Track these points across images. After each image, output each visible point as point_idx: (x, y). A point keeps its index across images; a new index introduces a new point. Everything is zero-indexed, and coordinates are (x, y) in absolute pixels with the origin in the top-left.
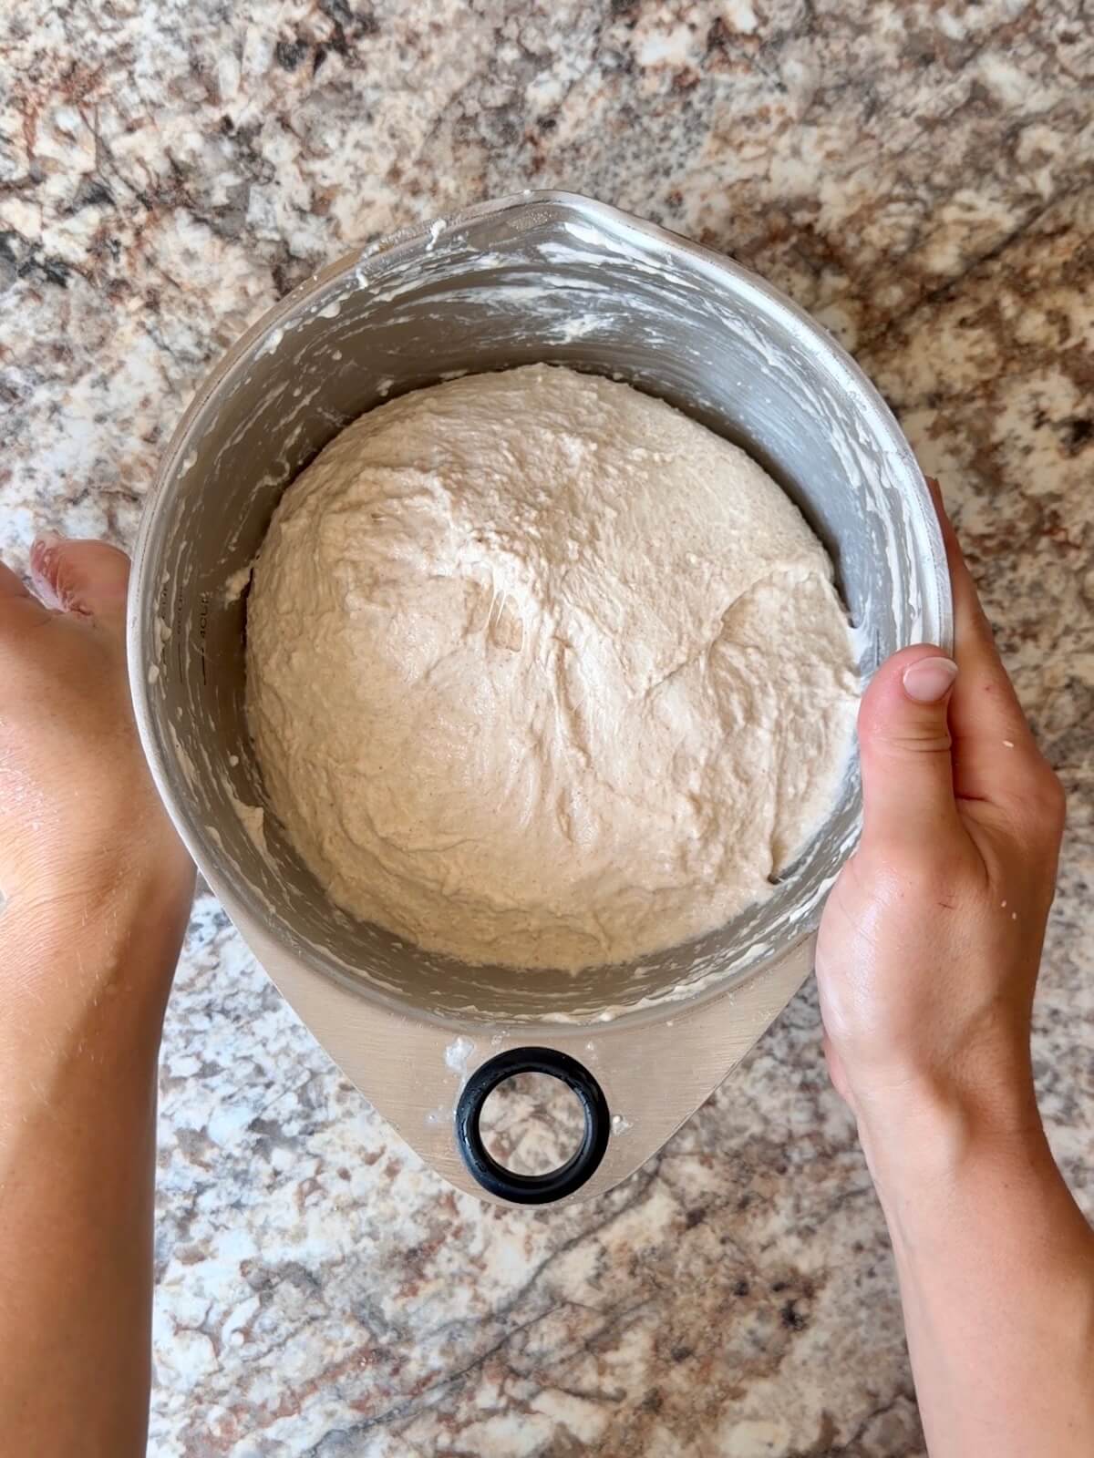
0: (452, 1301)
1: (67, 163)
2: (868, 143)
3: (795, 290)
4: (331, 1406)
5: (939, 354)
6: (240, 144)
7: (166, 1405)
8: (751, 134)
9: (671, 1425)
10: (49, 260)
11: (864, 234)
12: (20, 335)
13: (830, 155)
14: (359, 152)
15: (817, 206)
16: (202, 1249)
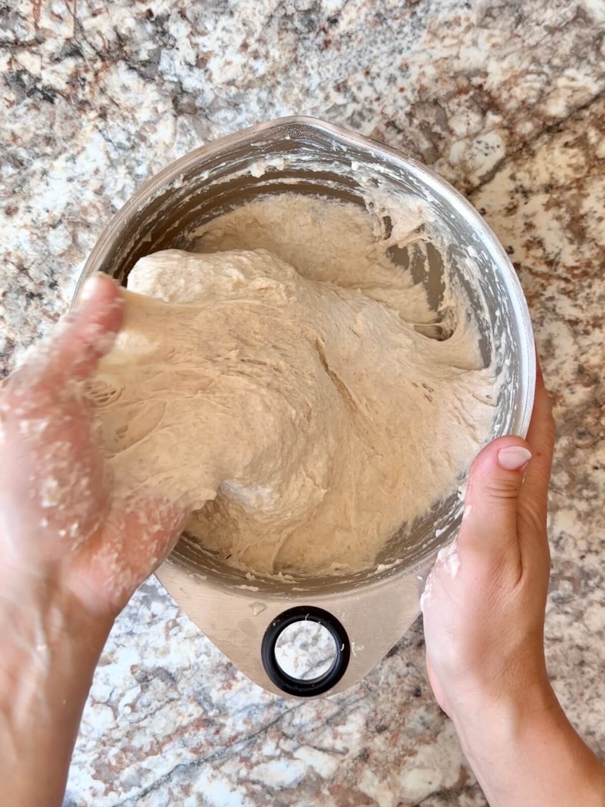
0: (251, 693)
1: (57, 33)
2: (517, 40)
3: (471, 122)
4: (179, 751)
5: (552, 162)
6: (157, 26)
7: (85, 746)
8: (449, 32)
9: (374, 769)
10: (44, 87)
11: (511, 91)
12: (26, 130)
13: (494, 46)
14: (224, 33)
15: (486, 74)
16: (109, 658)
